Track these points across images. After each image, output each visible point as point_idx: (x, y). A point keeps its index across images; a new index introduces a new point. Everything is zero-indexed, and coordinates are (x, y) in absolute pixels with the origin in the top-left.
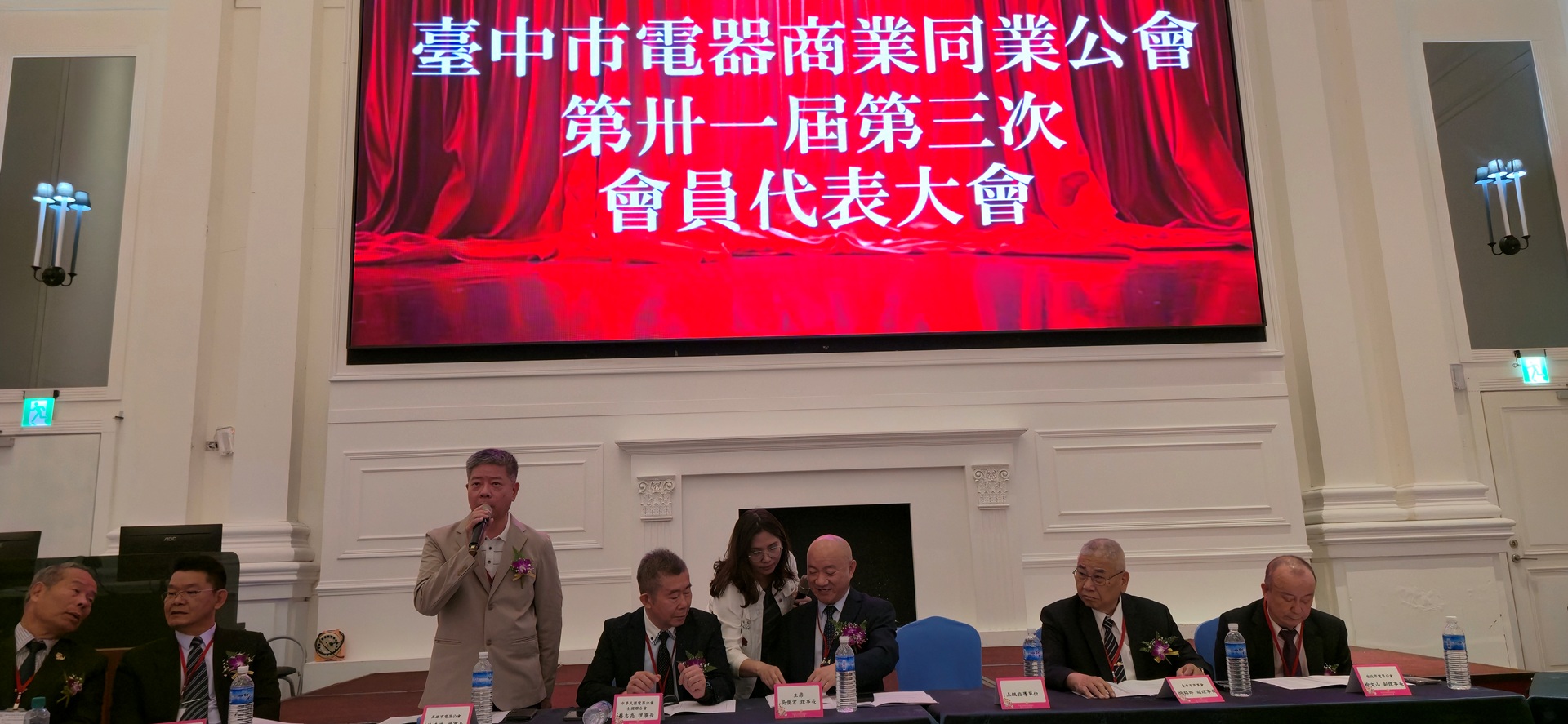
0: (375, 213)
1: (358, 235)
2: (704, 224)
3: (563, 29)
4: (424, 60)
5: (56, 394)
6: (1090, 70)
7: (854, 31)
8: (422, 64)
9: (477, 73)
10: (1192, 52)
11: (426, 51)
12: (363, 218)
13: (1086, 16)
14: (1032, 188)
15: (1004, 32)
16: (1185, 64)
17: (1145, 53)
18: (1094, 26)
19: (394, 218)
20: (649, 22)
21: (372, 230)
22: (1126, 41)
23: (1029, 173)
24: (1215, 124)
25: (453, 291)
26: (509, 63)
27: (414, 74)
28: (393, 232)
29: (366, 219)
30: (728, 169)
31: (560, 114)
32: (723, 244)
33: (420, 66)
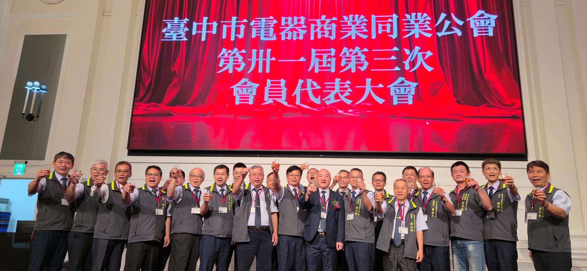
0: (143, 95)
1: (135, 104)
2: (273, 102)
3: (221, 22)
4: (166, 34)
5: (26, 163)
6: (446, 37)
7: (341, 21)
8: (165, 36)
9: (186, 39)
10: (495, 29)
11: (167, 31)
12: (138, 97)
13: (445, 13)
14: (417, 88)
15: (407, 21)
16: (491, 34)
17: (472, 29)
18: (449, 18)
19: (149, 97)
20: (256, 19)
21: (141, 102)
22: (463, 24)
23: (416, 82)
24: (505, 61)
25: (170, 127)
26: (199, 35)
27: (162, 40)
28: (149, 103)
29: (139, 98)
30: (284, 79)
31: (217, 56)
32: (280, 110)
33: (165, 37)
